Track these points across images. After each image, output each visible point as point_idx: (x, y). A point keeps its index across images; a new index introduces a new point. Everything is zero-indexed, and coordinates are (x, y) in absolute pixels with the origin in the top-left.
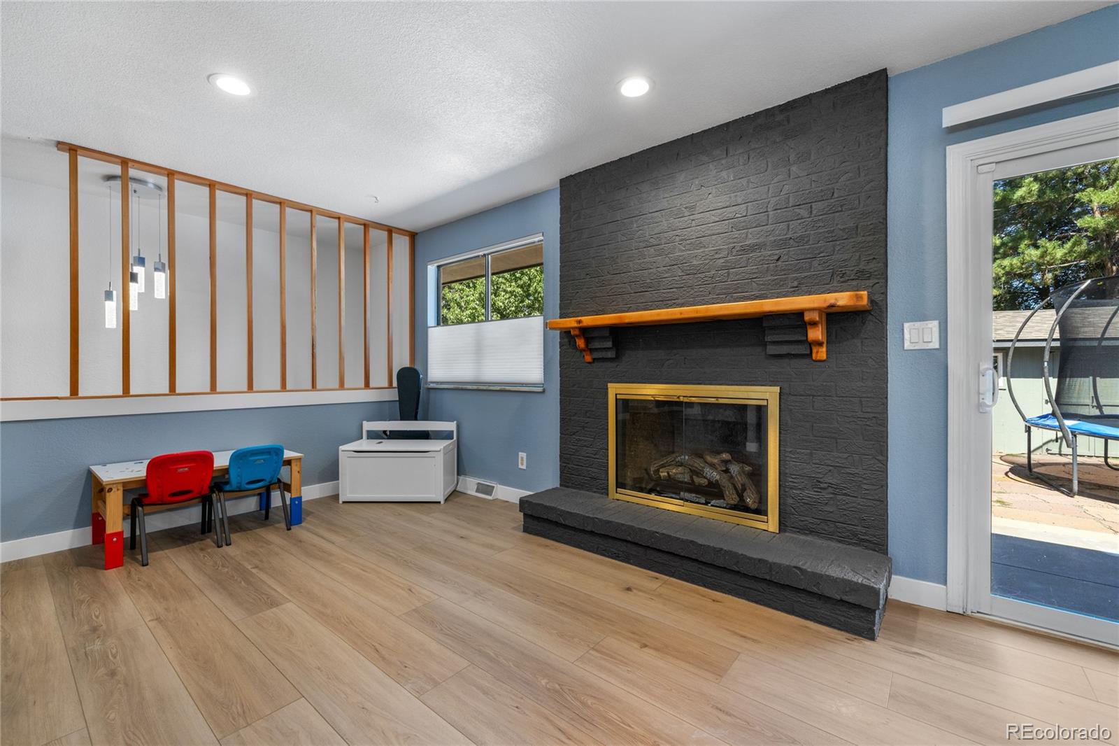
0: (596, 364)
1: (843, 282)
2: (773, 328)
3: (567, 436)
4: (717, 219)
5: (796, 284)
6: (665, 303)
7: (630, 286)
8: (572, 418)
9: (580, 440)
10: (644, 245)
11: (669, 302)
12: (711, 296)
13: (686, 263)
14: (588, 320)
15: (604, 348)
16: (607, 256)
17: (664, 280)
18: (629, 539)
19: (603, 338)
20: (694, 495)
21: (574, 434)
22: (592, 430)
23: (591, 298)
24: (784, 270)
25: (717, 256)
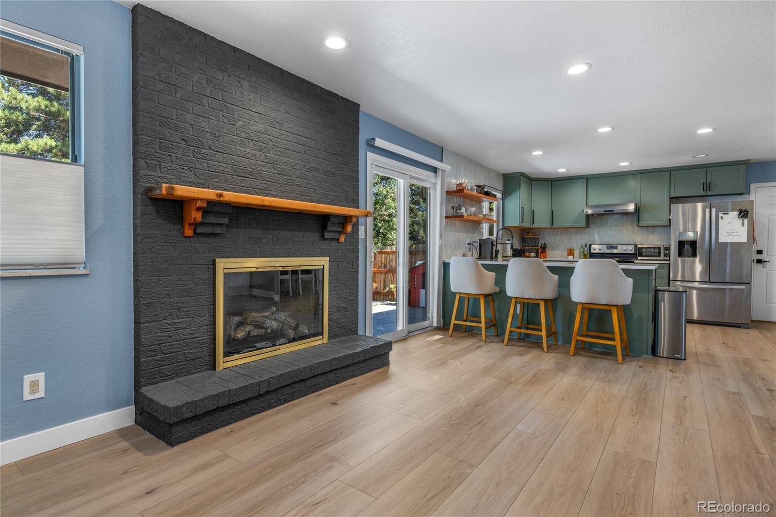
0: (195, 239)
1: (348, 202)
2: (333, 223)
3: (153, 324)
4: (296, 141)
5: (332, 198)
6: (263, 191)
7: (233, 168)
8: (162, 301)
9: (174, 323)
10: (246, 136)
11: (266, 192)
12: (293, 195)
13: (278, 165)
14: (230, 196)
15: (217, 224)
16: (208, 130)
17: (262, 172)
18: (297, 380)
19: (223, 214)
20: (265, 343)
21: (164, 319)
22: (192, 309)
23: (189, 168)
24: (327, 189)
25: (296, 167)
